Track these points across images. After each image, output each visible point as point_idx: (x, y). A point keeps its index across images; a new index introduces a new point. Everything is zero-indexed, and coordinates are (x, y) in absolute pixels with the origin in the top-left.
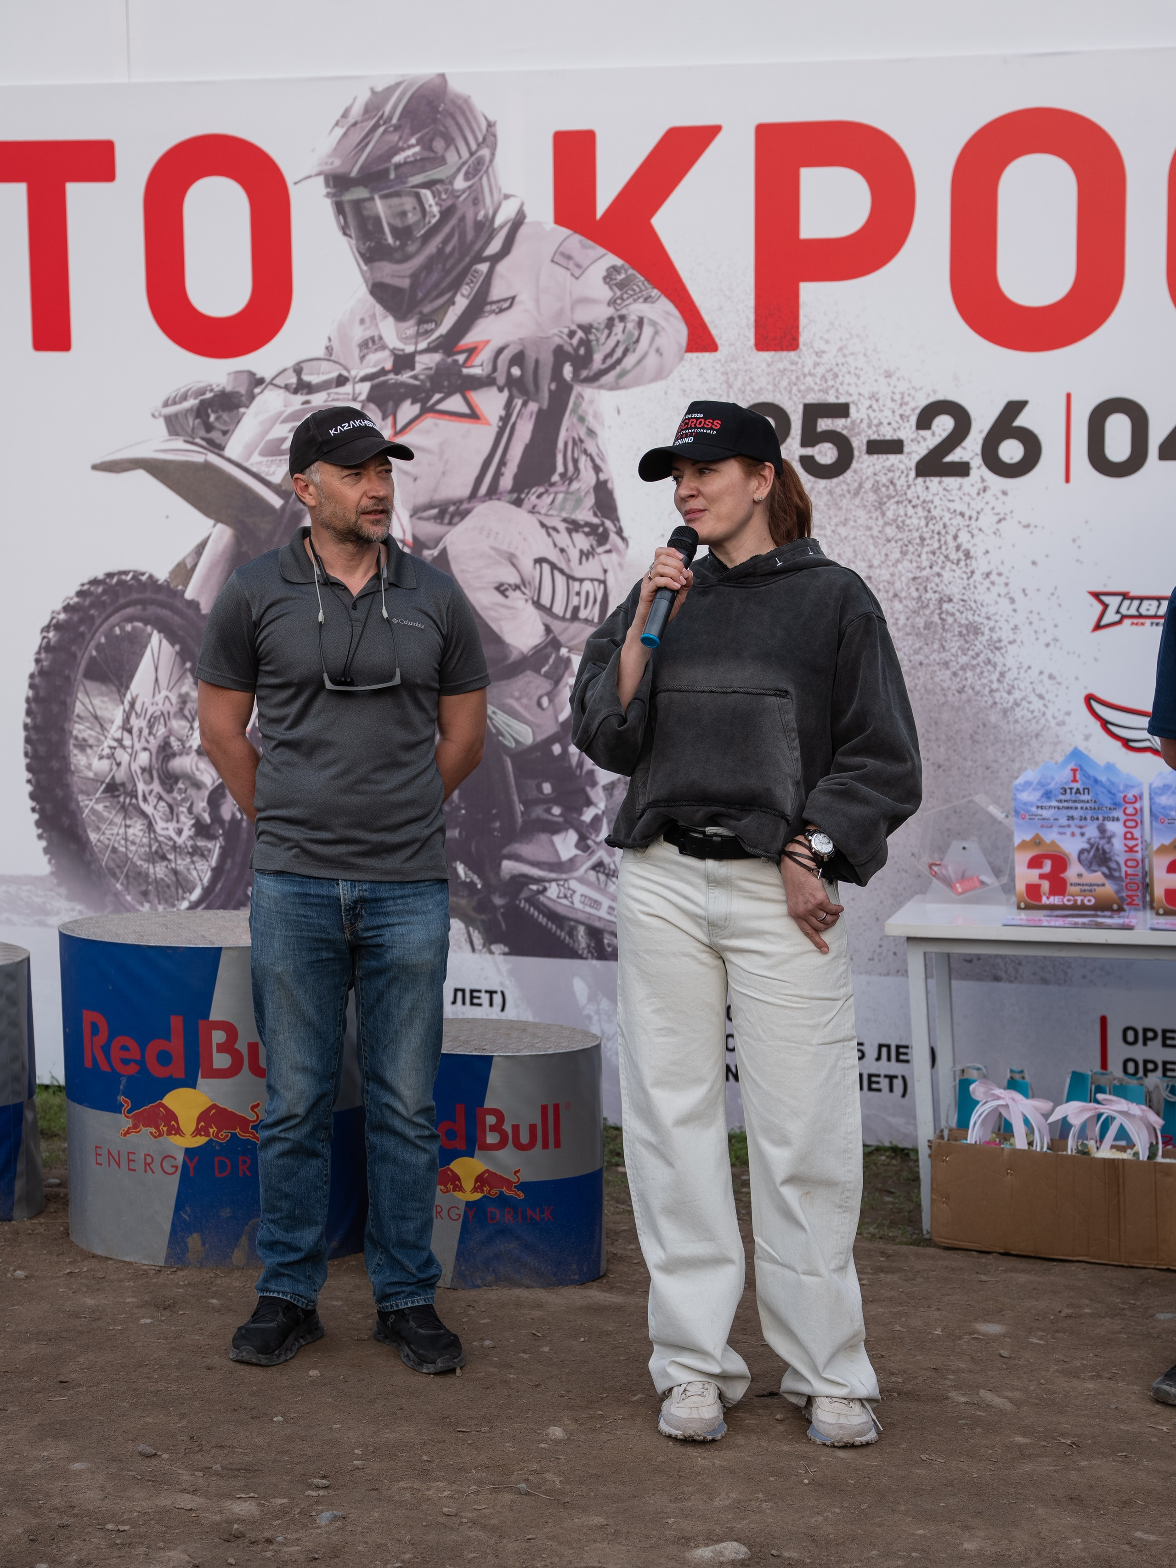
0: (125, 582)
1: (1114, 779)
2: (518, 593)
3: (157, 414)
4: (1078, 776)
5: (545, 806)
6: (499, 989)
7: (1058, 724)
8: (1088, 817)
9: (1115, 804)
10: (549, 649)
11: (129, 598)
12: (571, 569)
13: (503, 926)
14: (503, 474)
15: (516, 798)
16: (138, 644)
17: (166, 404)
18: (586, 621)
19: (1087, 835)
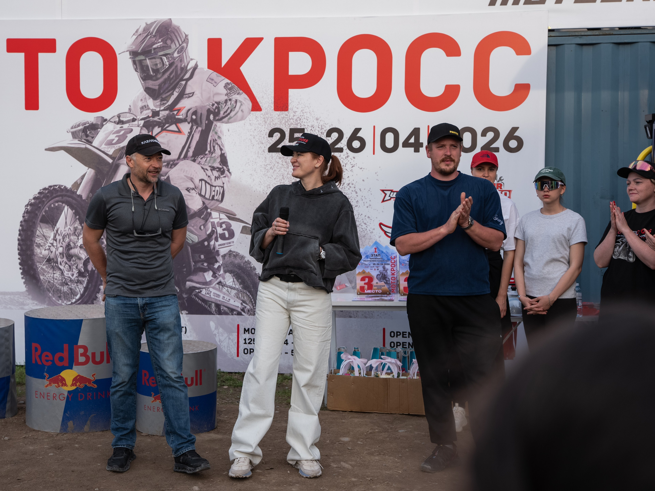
0: (56, 189)
1: (388, 251)
2: (194, 191)
3: (69, 131)
4: (377, 250)
5: (202, 263)
6: (184, 326)
7: (371, 233)
8: (380, 264)
9: (388, 259)
10: (204, 210)
11: (57, 194)
12: (212, 183)
13: (186, 304)
14: (189, 151)
15: (192, 260)
16: (59, 211)
17: (72, 128)
18: (217, 200)
19: (379, 270)
